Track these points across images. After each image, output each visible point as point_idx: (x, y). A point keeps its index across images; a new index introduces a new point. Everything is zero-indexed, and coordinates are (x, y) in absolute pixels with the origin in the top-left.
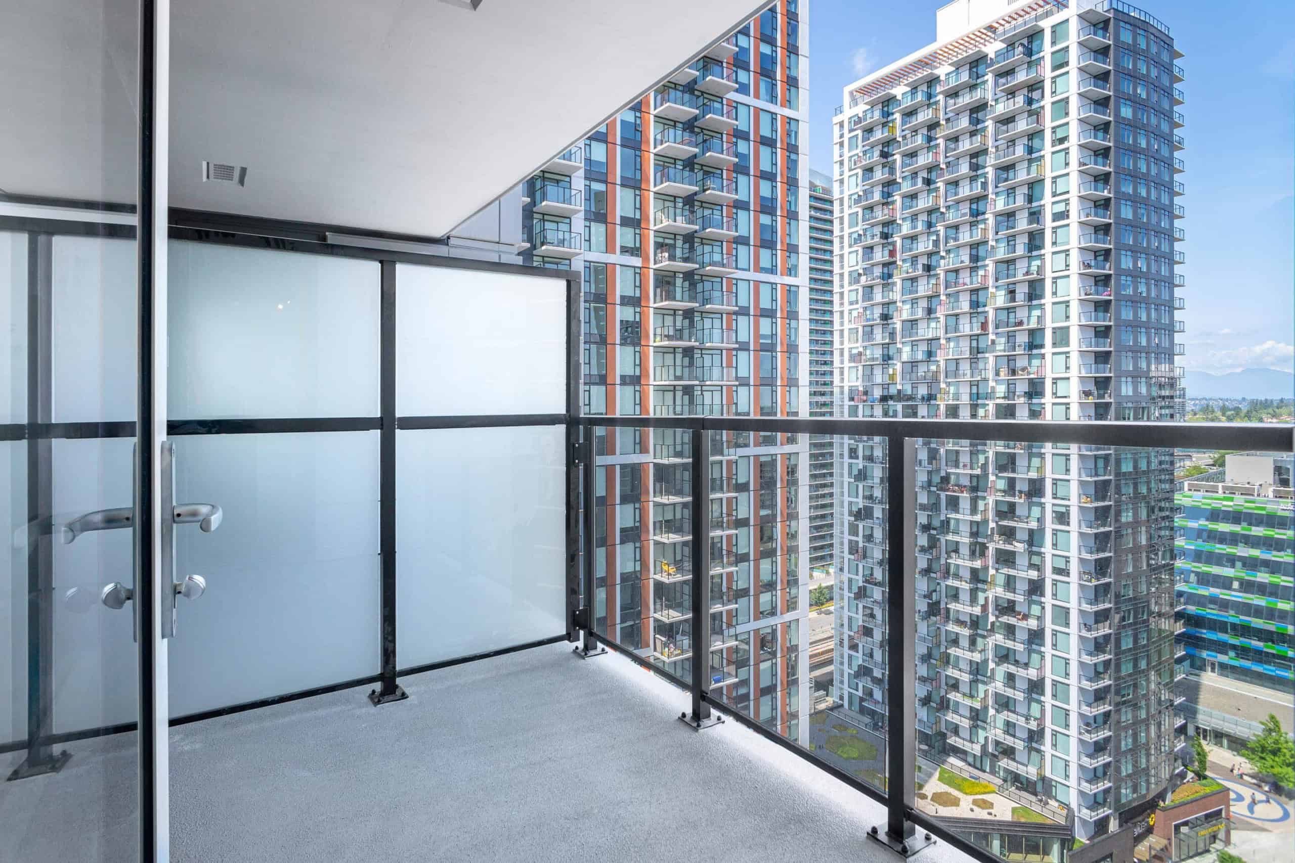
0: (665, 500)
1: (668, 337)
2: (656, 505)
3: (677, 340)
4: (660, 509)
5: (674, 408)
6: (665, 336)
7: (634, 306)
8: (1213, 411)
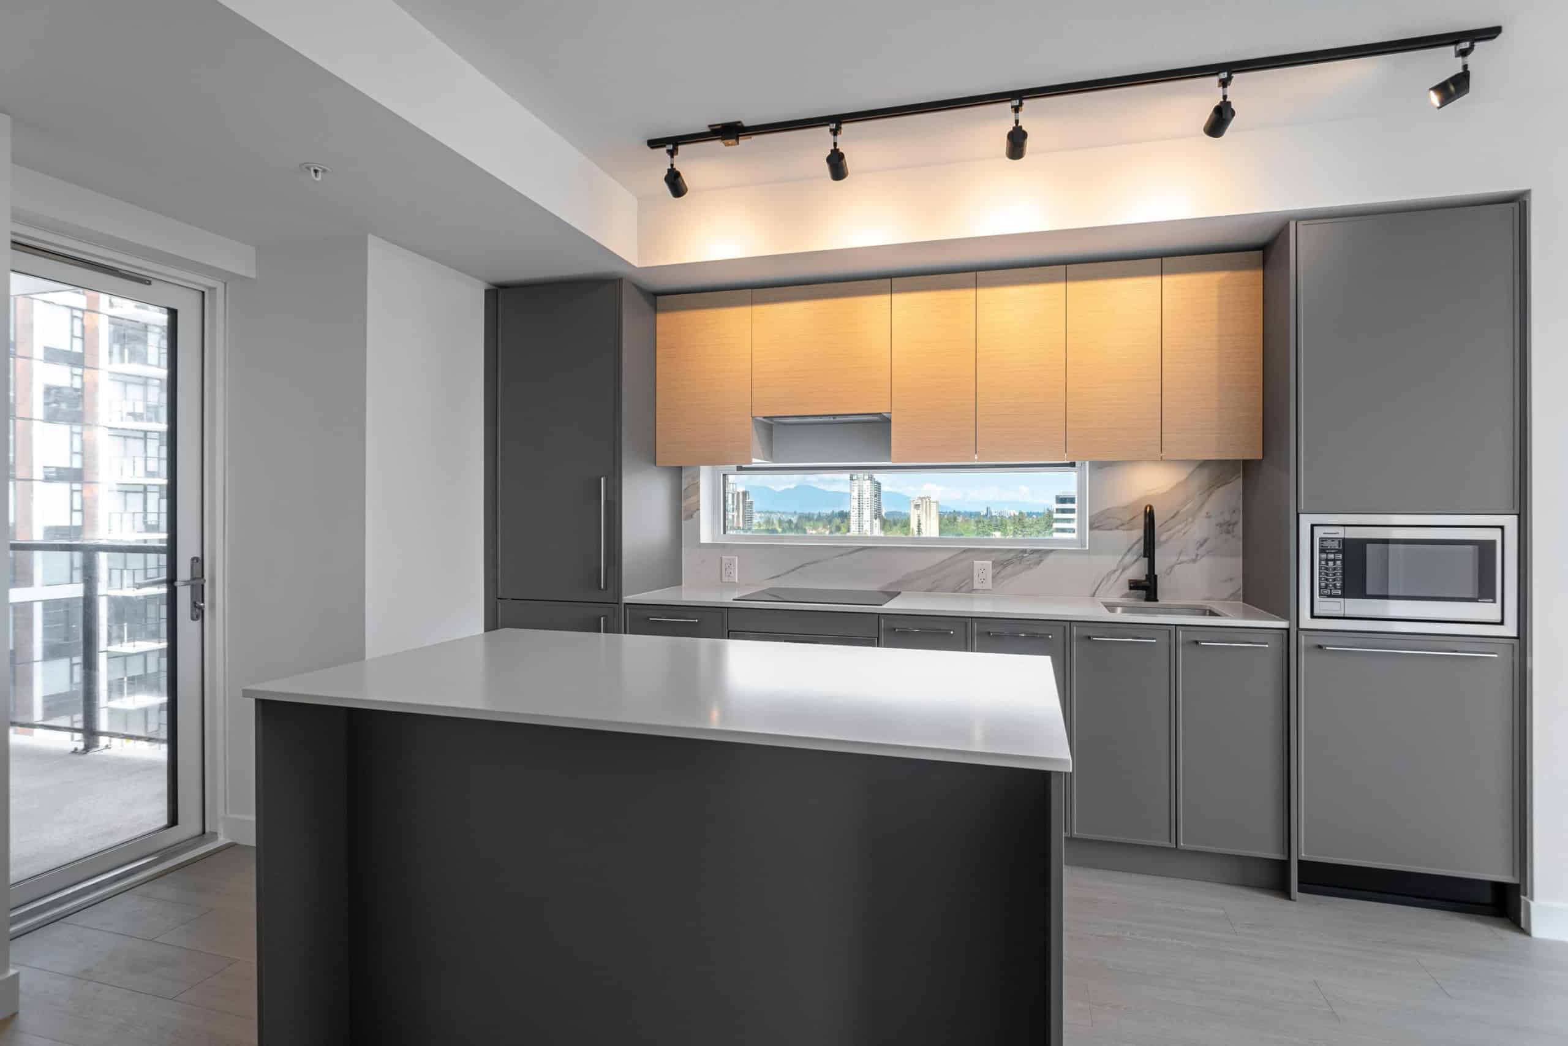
0: (127, 647)
1: (134, 415)
2: (112, 656)
3: (150, 420)
4: (119, 663)
5: (145, 517)
6: (130, 414)
7: (73, 364)
8: (773, 523)
